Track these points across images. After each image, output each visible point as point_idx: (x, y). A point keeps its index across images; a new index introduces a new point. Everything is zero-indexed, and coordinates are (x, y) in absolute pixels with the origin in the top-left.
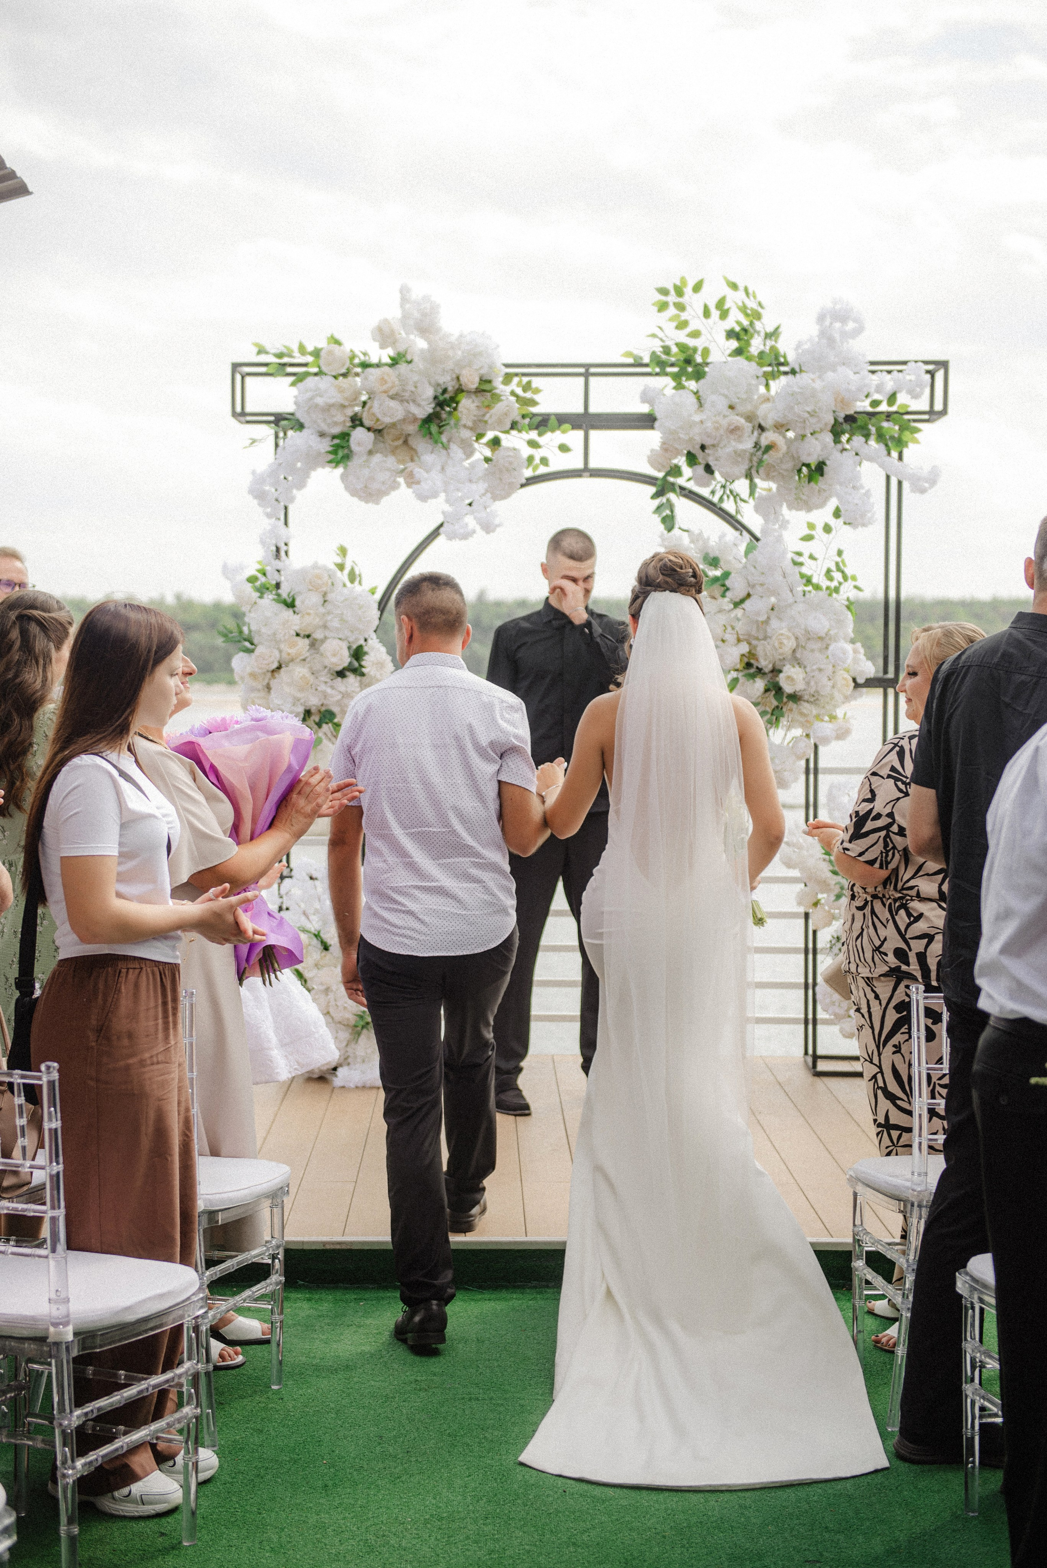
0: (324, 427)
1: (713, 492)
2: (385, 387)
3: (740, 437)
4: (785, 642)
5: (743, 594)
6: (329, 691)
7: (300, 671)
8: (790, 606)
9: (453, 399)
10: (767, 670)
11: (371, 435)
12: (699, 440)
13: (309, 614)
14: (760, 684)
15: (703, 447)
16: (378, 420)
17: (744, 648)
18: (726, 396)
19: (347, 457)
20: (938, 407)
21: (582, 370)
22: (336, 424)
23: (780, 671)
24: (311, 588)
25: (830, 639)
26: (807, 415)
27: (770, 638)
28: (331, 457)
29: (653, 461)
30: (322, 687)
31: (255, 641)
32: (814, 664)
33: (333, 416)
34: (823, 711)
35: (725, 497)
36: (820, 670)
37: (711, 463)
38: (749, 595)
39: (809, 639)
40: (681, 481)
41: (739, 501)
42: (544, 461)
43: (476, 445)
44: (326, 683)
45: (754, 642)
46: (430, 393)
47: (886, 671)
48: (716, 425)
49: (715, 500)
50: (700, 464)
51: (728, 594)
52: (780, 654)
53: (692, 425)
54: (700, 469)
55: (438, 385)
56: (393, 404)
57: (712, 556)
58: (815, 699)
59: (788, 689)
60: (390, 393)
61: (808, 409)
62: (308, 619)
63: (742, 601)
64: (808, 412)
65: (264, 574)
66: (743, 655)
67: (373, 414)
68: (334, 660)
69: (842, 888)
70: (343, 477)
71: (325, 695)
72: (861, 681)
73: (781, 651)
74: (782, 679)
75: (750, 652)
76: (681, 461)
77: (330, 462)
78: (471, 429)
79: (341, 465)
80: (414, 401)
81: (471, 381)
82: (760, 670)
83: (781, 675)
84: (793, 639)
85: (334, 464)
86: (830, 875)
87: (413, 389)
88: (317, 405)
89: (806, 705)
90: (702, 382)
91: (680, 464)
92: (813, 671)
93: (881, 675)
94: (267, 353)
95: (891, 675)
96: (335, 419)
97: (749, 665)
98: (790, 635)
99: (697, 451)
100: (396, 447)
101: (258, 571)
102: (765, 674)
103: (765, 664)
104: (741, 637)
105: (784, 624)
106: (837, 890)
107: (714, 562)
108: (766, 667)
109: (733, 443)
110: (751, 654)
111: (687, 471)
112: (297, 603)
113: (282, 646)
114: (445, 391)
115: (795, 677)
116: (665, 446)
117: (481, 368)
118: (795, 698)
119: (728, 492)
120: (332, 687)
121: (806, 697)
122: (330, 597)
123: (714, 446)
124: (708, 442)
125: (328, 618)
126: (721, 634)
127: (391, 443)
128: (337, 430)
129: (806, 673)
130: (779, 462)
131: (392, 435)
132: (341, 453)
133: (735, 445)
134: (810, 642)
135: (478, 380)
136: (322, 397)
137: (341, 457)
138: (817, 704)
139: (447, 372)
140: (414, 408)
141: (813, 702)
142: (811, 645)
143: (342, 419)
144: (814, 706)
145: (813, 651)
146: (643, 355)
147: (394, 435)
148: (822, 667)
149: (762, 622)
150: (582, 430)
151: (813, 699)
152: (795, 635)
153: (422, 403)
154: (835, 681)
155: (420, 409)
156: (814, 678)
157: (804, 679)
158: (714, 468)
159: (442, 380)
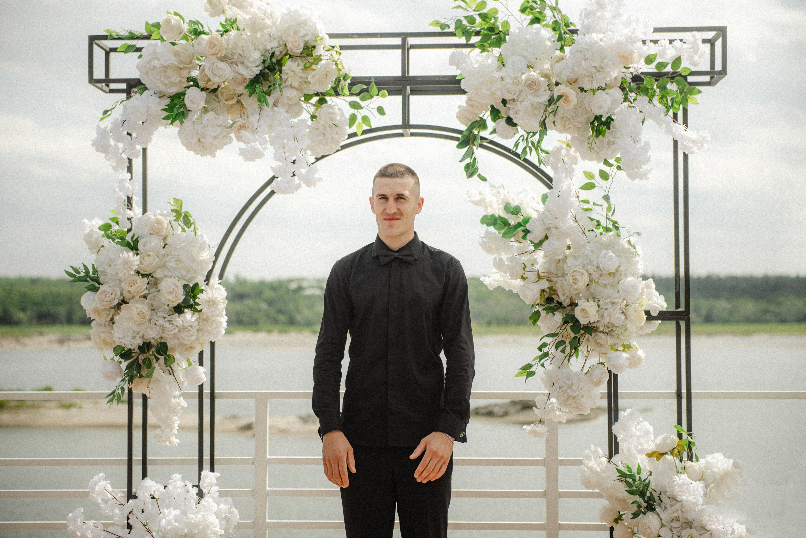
0: (162, 88)
1: (517, 145)
2: (214, 51)
3: (536, 91)
4: (579, 278)
5: (541, 237)
6: (167, 325)
7: (140, 308)
9: (280, 63)
10: (565, 304)
11: (204, 94)
12: (500, 96)
13: (149, 255)
14: (559, 317)
15: (504, 102)
16: (209, 80)
17: (545, 285)
18: (525, 57)
19: (183, 114)
20: (718, 67)
22: (172, 84)
23: (577, 305)
24: (152, 232)
25: (621, 275)
26: (594, 70)
27: (567, 274)
28: (166, 114)
29: (460, 117)
30: (161, 322)
31: (102, 280)
32: (606, 299)
33: (170, 77)
34: (617, 341)
35: (528, 150)
36: (613, 303)
37: (512, 116)
38: (546, 237)
39: (601, 275)
40: (484, 134)
41: (540, 152)
42: (365, 119)
43: (304, 105)
44: (165, 317)
45: (554, 279)
46: (257, 56)
47: (678, 305)
48: (515, 81)
49: (519, 151)
50: (503, 118)
51: (528, 237)
52: (575, 289)
53: (494, 82)
54: (502, 122)
55: (266, 51)
56: (223, 65)
57: (513, 205)
58: (610, 331)
59: (583, 321)
60: (219, 55)
61: (596, 65)
62: (147, 261)
63: (541, 243)
64: (595, 67)
65: (117, 223)
66: (543, 291)
67: (206, 75)
68: (170, 297)
69: (639, 506)
70: (180, 133)
71: (163, 329)
72: (654, 314)
73: (575, 286)
74: (577, 313)
75: (550, 288)
76: (487, 116)
77: (166, 118)
78: (297, 89)
79: (177, 122)
80: (242, 63)
81: (297, 48)
82: (560, 304)
83: (576, 308)
84: (586, 275)
85: (170, 121)
86: (627, 494)
87: (241, 53)
88: (154, 67)
89: (602, 335)
90: (503, 45)
91: (485, 118)
92: (606, 303)
93: (673, 309)
95: (682, 309)
96: (172, 80)
97: (549, 300)
98: (583, 271)
99: (500, 106)
100: (232, 106)
101: (112, 219)
102: (564, 307)
103: (564, 299)
104: (541, 274)
105: (578, 262)
106: (634, 508)
108: (564, 301)
109: (530, 97)
110: (552, 290)
111: (491, 125)
112: (140, 246)
113: (123, 285)
114: (273, 55)
115: (588, 309)
116: (471, 102)
117: (305, 35)
118: (590, 329)
119: (530, 145)
120: (170, 322)
121: (601, 329)
122: (169, 241)
123: (514, 100)
124: (508, 97)
125: (167, 259)
126: (521, 272)
127: (224, 101)
128: (173, 90)
129: (599, 306)
130: (574, 115)
131: (224, 95)
132: (176, 111)
133: (532, 99)
134: (602, 278)
135: (302, 46)
136: (159, 60)
137: (177, 114)
138: (611, 335)
139: (274, 39)
140: (241, 69)
141: (607, 333)
142: (603, 281)
143: (178, 80)
144: (608, 337)
145: (605, 286)
146: (448, 23)
147: (227, 95)
148: (614, 301)
149: (559, 260)
150: (400, 94)
151: (607, 330)
152: (587, 272)
153: (250, 65)
154: (627, 313)
155: (248, 70)
156: (607, 311)
157: (597, 311)
158: (515, 121)
159: (269, 46)
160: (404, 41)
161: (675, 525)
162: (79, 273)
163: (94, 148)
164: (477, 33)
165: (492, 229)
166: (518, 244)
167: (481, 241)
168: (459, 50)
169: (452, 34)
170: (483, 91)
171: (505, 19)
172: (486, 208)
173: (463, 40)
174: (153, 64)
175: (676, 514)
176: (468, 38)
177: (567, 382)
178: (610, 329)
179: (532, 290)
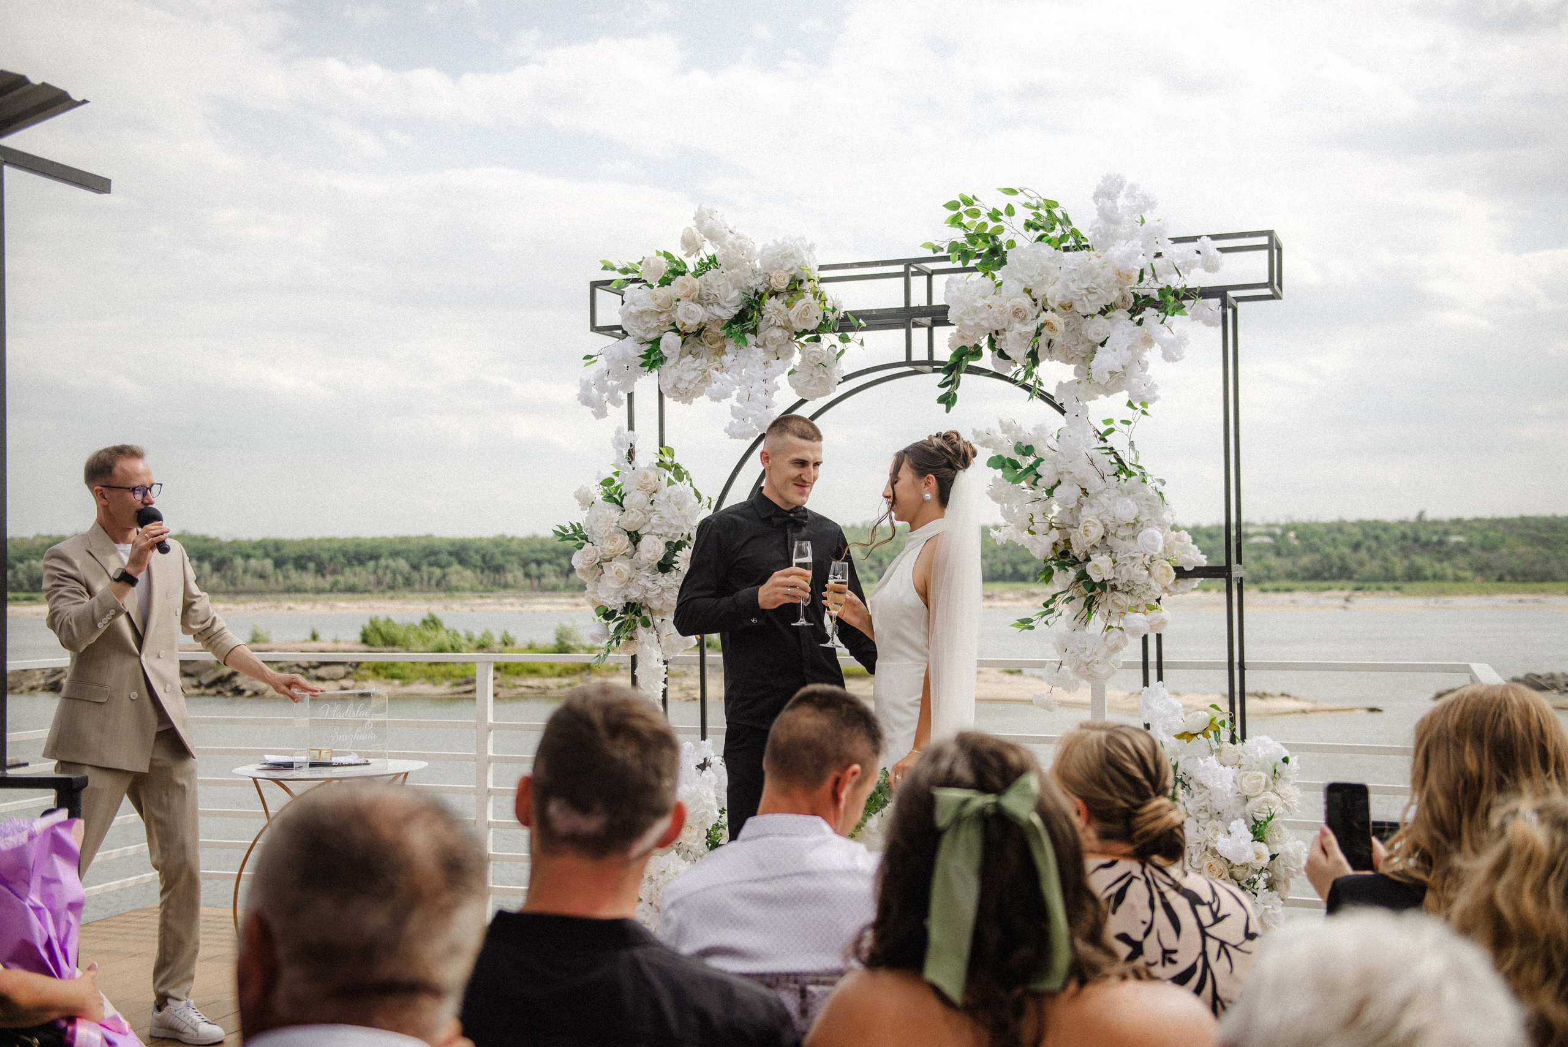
0: (642, 333)
2: (685, 292)
3: (1024, 320)
4: (1095, 529)
5: (1053, 482)
6: (649, 585)
7: (621, 566)
8: (1101, 492)
9: (762, 301)
10: (1079, 559)
11: (679, 339)
12: (997, 323)
13: (632, 512)
14: (1072, 573)
15: (997, 333)
16: (689, 324)
17: (1055, 535)
18: (1022, 281)
19: (662, 360)
21: (901, 268)
22: (650, 329)
23: (1090, 560)
24: (639, 487)
25: (1141, 526)
26: (1084, 292)
27: (1081, 525)
28: (643, 360)
30: (644, 581)
31: (588, 538)
32: (1124, 553)
33: (646, 323)
34: (1137, 601)
36: (1133, 558)
37: (1005, 348)
38: (1059, 482)
39: (1119, 526)
44: (647, 576)
45: (1067, 530)
46: (734, 294)
47: (1217, 561)
48: (1001, 309)
50: (996, 350)
51: (1039, 482)
52: (1090, 542)
53: (976, 311)
54: (997, 355)
55: (749, 288)
56: (697, 307)
57: (1025, 444)
59: (1096, 579)
60: (693, 298)
61: (1085, 286)
62: (632, 517)
63: (1053, 489)
64: (1087, 289)
66: (1055, 544)
67: (678, 318)
68: (652, 555)
70: (656, 380)
71: (647, 589)
72: (1184, 570)
73: (1090, 539)
74: (1089, 568)
75: (1064, 541)
77: (643, 365)
79: (655, 369)
80: (718, 304)
81: (781, 281)
82: (1074, 559)
83: (1090, 564)
84: (1100, 525)
85: (647, 368)
87: (718, 292)
89: (1120, 594)
92: (1124, 558)
93: (1211, 564)
94: (613, 269)
96: (648, 326)
97: (1063, 554)
98: (1098, 522)
102: (1080, 563)
103: (1078, 553)
104: (1054, 525)
105: (1093, 512)
107: (1028, 450)
108: (1078, 555)
110: (1066, 542)
112: (624, 502)
114: (755, 293)
115: (1100, 565)
116: (961, 334)
117: (792, 269)
118: (1106, 588)
121: (1120, 587)
122: (655, 496)
123: (1004, 330)
124: (997, 327)
125: (651, 516)
126: (1028, 523)
127: (709, 345)
128: (652, 336)
129: (1114, 562)
130: (1075, 343)
131: (708, 338)
132: (653, 358)
133: (1018, 327)
134: (1119, 529)
135: (787, 281)
136: (635, 305)
137: (654, 361)
138: (1132, 594)
139: (760, 275)
140: (718, 311)
141: (1127, 593)
142: (1122, 533)
143: (655, 324)
144: (1128, 597)
145: (1123, 539)
146: (942, 246)
147: (710, 338)
148: (1134, 555)
149: (1072, 509)
150: (903, 327)
151: (1127, 589)
152: (1102, 521)
153: (727, 305)
154: (1153, 570)
155: (725, 311)
156: (1125, 568)
157: (1114, 568)
158: (1008, 353)
159: (752, 283)
160: (907, 269)
161: (1202, 816)
162: (567, 532)
163: (580, 402)
164: (979, 256)
165: (999, 473)
166: (1032, 491)
167: (989, 489)
168: (953, 275)
169: (947, 259)
170: (967, 322)
171: (1011, 238)
172: (995, 449)
173: (959, 264)
174: (629, 310)
175: (1203, 804)
176: (965, 262)
177: (1080, 646)
178: (1130, 588)
179: (1042, 543)
